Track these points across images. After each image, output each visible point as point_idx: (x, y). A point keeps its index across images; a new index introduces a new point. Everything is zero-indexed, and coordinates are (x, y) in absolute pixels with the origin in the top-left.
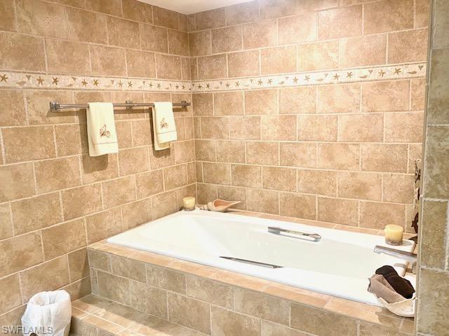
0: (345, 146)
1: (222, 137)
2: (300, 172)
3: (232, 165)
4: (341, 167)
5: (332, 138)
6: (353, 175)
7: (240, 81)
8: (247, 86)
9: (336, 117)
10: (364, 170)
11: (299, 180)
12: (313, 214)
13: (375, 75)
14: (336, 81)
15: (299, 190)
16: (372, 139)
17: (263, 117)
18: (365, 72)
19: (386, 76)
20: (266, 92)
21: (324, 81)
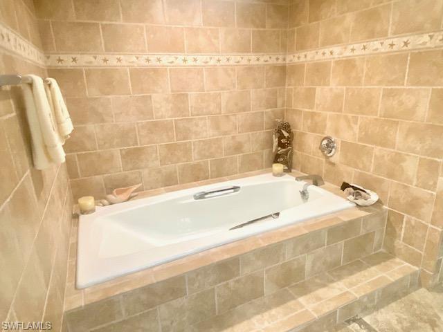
0: (227, 117)
1: (103, 121)
2: (194, 143)
3: (121, 150)
4: (225, 133)
5: (218, 111)
6: (233, 137)
7: (122, 57)
8: (133, 62)
9: (220, 94)
10: (239, 133)
11: (194, 150)
12: (207, 174)
13: (244, 62)
14: (218, 64)
15: (195, 158)
16: (244, 109)
17: (154, 96)
18: (238, 58)
19: (252, 63)
20: (155, 70)
21: (209, 64)
